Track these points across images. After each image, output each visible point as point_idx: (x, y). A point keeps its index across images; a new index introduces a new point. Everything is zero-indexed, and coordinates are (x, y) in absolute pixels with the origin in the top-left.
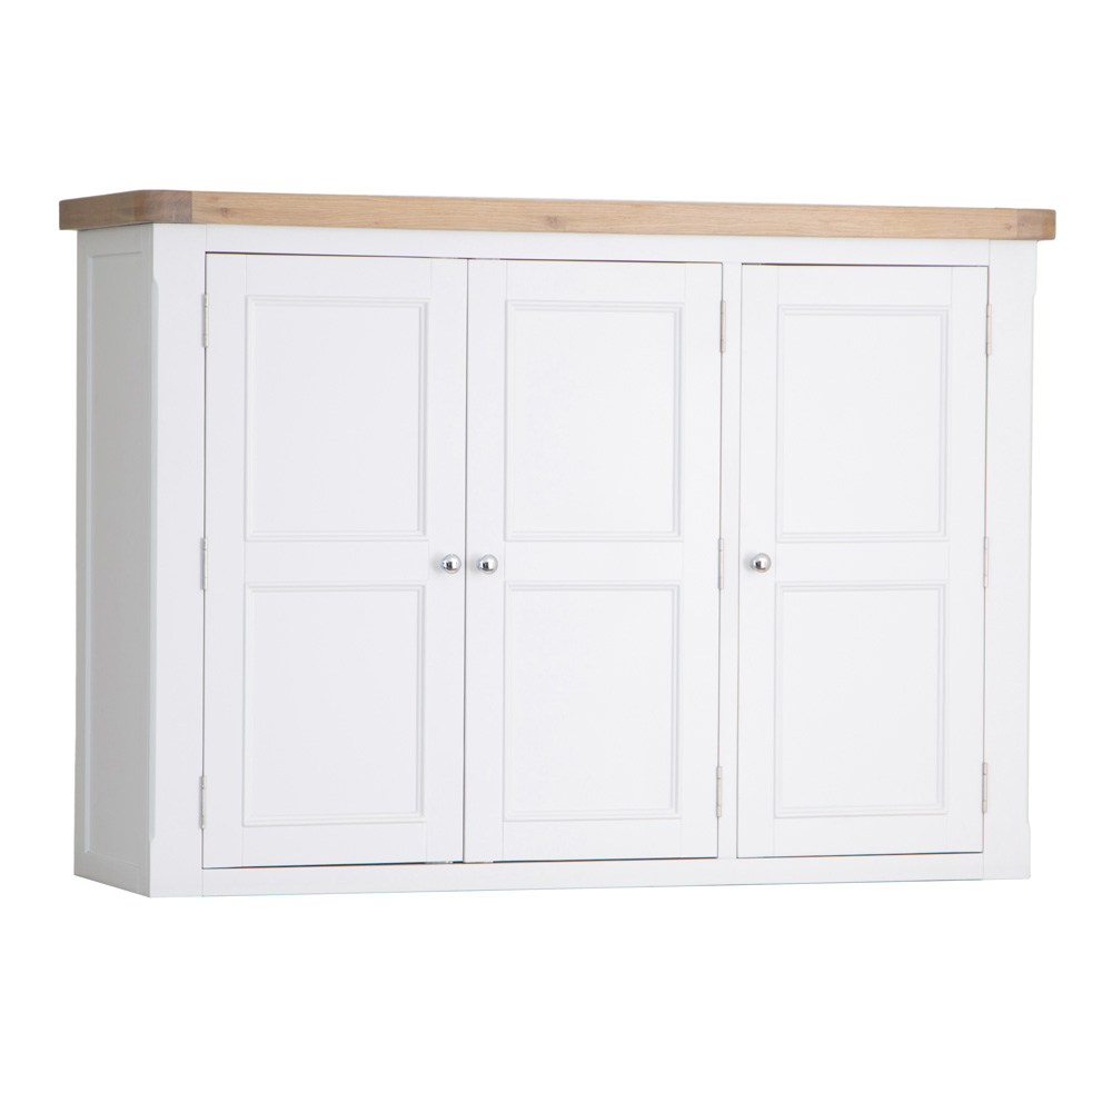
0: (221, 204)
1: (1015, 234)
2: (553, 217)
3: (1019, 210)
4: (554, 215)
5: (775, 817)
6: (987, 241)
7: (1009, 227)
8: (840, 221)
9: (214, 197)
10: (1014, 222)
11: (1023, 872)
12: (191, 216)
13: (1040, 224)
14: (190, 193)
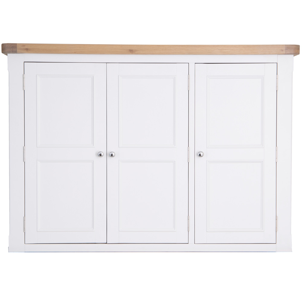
0: (26, 47)
1: (284, 52)
2: (131, 50)
3: (285, 45)
4: (132, 49)
5: (207, 232)
6: (277, 55)
7: (282, 50)
8: (225, 49)
9: (24, 45)
10: (284, 49)
11: (290, 250)
12: (16, 51)
13: (294, 50)
14: (16, 44)
